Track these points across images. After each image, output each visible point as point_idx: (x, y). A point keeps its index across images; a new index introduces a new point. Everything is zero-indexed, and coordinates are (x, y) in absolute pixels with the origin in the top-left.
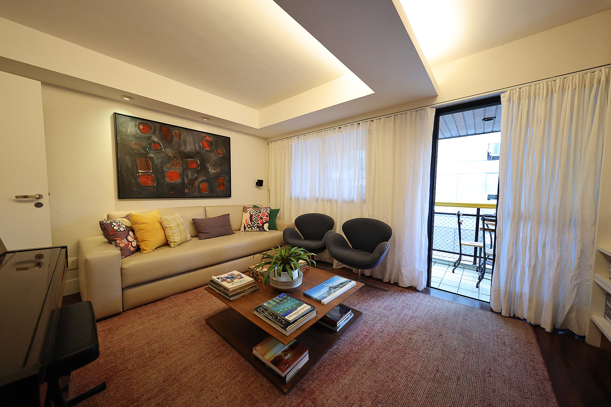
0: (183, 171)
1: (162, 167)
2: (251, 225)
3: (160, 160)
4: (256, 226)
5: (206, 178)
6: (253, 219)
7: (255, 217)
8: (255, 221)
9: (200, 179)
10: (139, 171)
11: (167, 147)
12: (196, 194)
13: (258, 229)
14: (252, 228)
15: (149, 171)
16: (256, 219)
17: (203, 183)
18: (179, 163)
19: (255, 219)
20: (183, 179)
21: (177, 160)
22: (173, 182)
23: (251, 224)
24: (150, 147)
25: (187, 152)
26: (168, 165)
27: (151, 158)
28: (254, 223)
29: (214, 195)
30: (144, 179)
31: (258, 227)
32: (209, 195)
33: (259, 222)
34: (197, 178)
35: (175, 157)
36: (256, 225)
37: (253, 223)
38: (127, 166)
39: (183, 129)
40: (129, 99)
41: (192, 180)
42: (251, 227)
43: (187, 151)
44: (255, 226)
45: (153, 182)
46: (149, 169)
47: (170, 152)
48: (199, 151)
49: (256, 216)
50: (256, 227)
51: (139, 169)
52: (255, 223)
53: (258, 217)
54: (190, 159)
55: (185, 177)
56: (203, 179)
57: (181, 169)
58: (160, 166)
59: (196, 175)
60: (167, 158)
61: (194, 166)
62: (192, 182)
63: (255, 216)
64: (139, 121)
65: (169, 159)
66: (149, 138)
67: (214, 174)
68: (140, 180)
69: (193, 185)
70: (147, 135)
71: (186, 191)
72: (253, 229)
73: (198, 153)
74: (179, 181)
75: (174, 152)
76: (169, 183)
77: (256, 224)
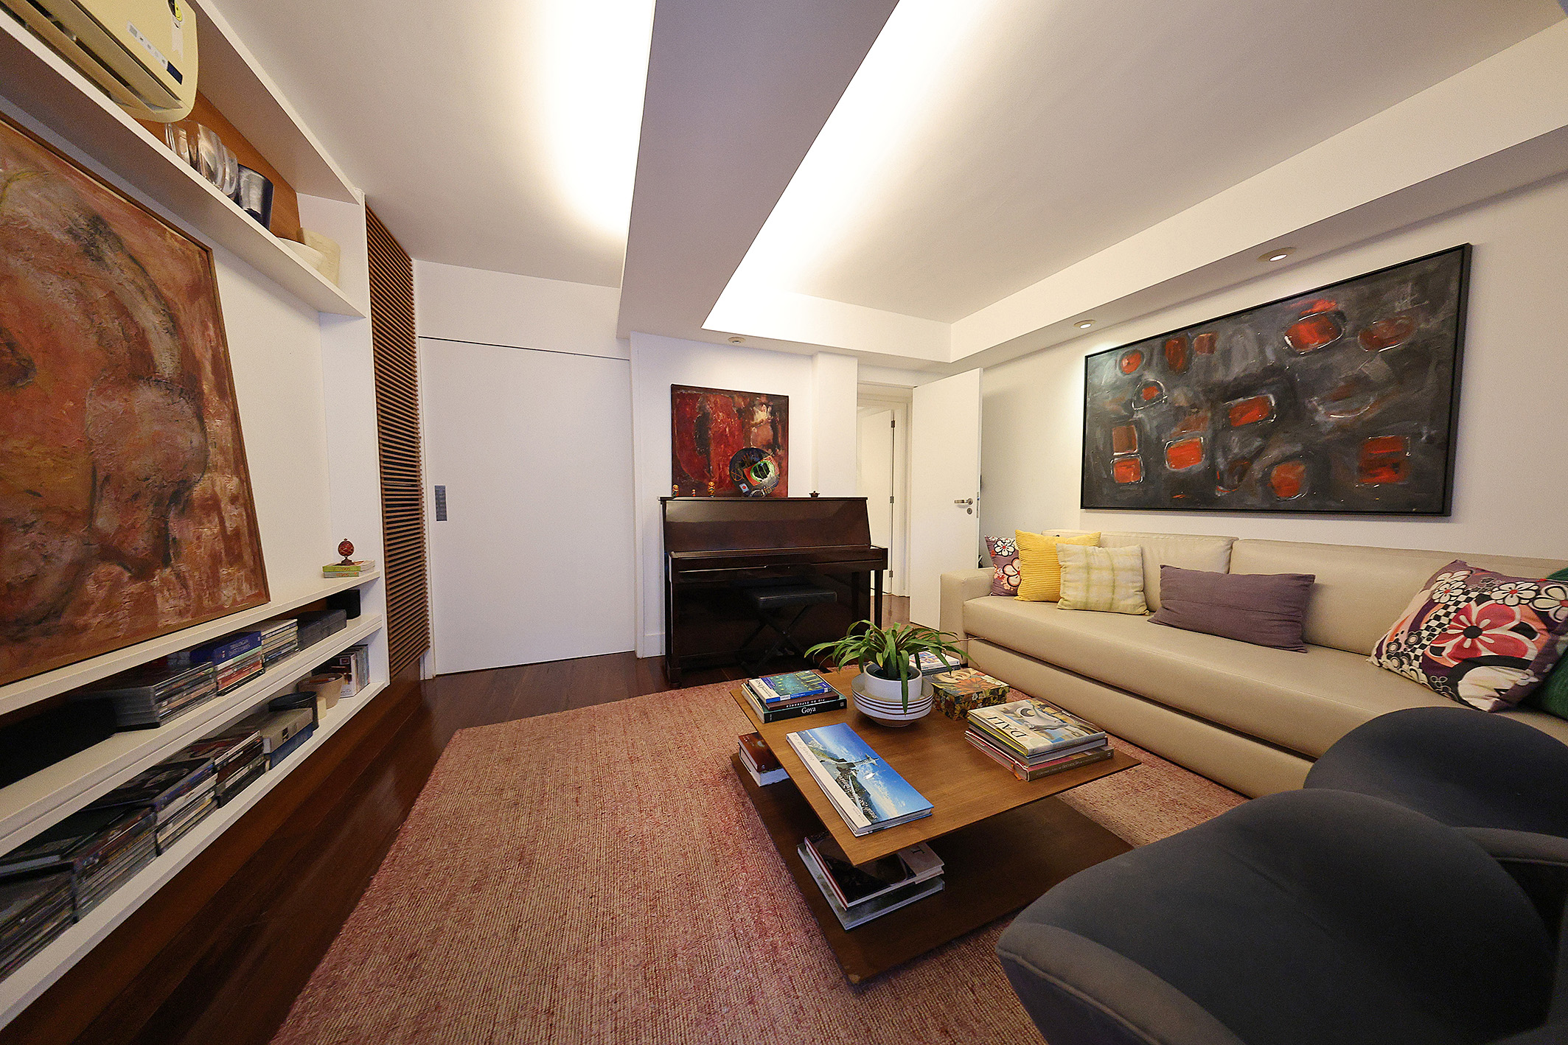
0: (1214, 438)
1: (1159, 438)
2: (1404, 646)
3: (1155, 423)
4: (1417, 658)
5: (1298, 448)
6: (1425, 620)
7: (1437, 618)
8: (1425, 634)
9: (1273, 454)
10: (1115, 454)
11: (1175, 387)
12: (1251, 501)
13: (1423, 678)
14: (1402, 663)
15: (1132, 452)
16: (1440, 625)
17: (1283, 465)
18: (1204, 419)
19: (1434, 623)
20: (1212, 458)
21: (1198, 412)
22: (1182, 470)
23: (1406, 642)
24: (1139, 398)
25: (1230, 383)
26: (1174, 430)
27: (1139, 424)
28: (1419, 641)
29: (1333, 505)
30: (1123, 470)
31: (1428, 666)
32: (1311, 505)
33: (1449, 646)
34: (1260, 452)
35: (1193, 406)
36: (1419, 652)
37: (1413, 640)
38: (1097, 448)
39: (1223, 321)
40: (1089, 325)
41: (1244, 458)
42: (1397, 655)
43: (1231, 378)
44: (1412, 655)
45: (1137, 474)
46: (1131, 447)
47: (1180, 396)
48: (1278, 363)
49: (1447, 615)
50: (1416, 664)
51: (1115, 450)
52: (1424, 642)
53: (1457, 619)
54: (1241, 399)
55: (1219, 454)
56: (1288, 453)
57: (1209, 434)
58: (1154, 435)
59: (1257, 443)
60: (1172, 413)
61: (1255, 415)
62: (1241, 467)
63: (1441, 612)
64: (1121, 352)
65: (1178, 412)
66: (1139, 378)
67: (1340, 427)
68: (1114, 472)
69: (1242, 473)
70: (1135, 375)
71: (1220, 492)
72: (1405, 667)
73: (1272, 372)
74: (1198, 466)
75: (1190, 394)
76: (1174, 473)
77: (1423, 647)
